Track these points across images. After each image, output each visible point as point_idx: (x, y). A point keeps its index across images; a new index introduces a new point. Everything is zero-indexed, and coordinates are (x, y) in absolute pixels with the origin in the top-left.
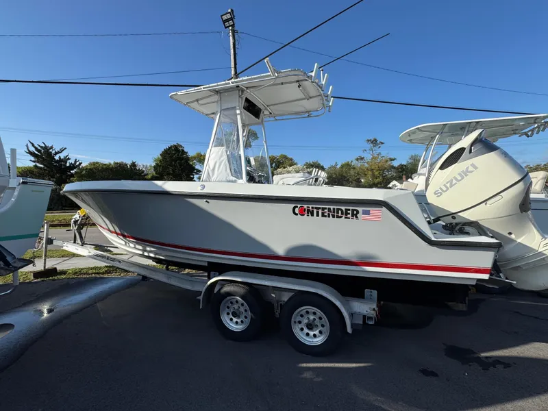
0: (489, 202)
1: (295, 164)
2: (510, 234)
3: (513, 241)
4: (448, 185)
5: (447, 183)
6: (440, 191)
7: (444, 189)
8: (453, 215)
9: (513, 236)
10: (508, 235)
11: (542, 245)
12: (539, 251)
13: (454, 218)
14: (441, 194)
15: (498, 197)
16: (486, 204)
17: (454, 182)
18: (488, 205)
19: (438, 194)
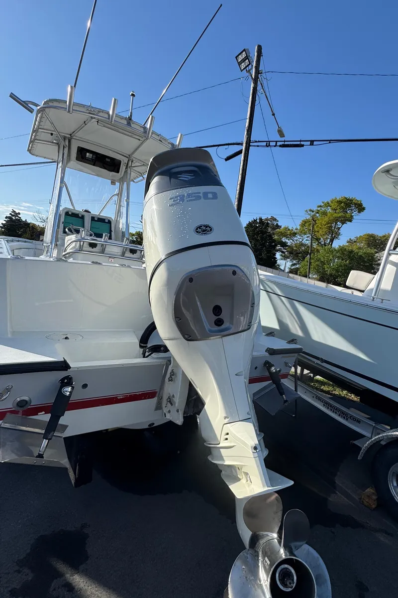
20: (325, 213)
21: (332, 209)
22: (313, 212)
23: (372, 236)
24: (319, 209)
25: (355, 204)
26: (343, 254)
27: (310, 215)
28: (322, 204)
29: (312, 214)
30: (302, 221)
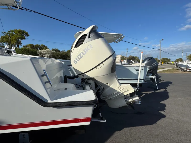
0: (98, 67)
1: (48, 49)
2: (107, 83)
3: (109, 87)
4: (79, 57)
5: (79, 56)
6: (76, 60)
7: (78, 59)
8: (83, 74)
9: (108, 85)
10: (106, 84)
11: (119, 89)
12: (118, 91)
13: (83, 76)
14: (77, 62)
15: (102, 65)
16: (97, 68)
17: (82, 55)
18: (98, 69)
19: (76, 62)
20: (13, 35)
21: (15, 33)
22: (6, 33)
23: (32, 45)
24: (9, 32)
25: (25, 33)
26: (26, 51)
27: (5, 34)
28: (10, 31)
29: (6, 34)
30: (2, 37)
